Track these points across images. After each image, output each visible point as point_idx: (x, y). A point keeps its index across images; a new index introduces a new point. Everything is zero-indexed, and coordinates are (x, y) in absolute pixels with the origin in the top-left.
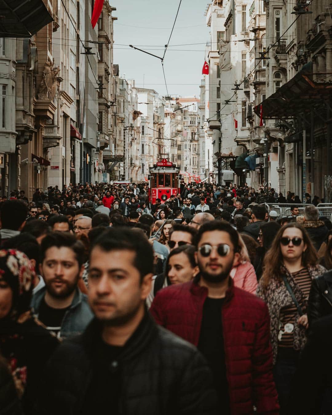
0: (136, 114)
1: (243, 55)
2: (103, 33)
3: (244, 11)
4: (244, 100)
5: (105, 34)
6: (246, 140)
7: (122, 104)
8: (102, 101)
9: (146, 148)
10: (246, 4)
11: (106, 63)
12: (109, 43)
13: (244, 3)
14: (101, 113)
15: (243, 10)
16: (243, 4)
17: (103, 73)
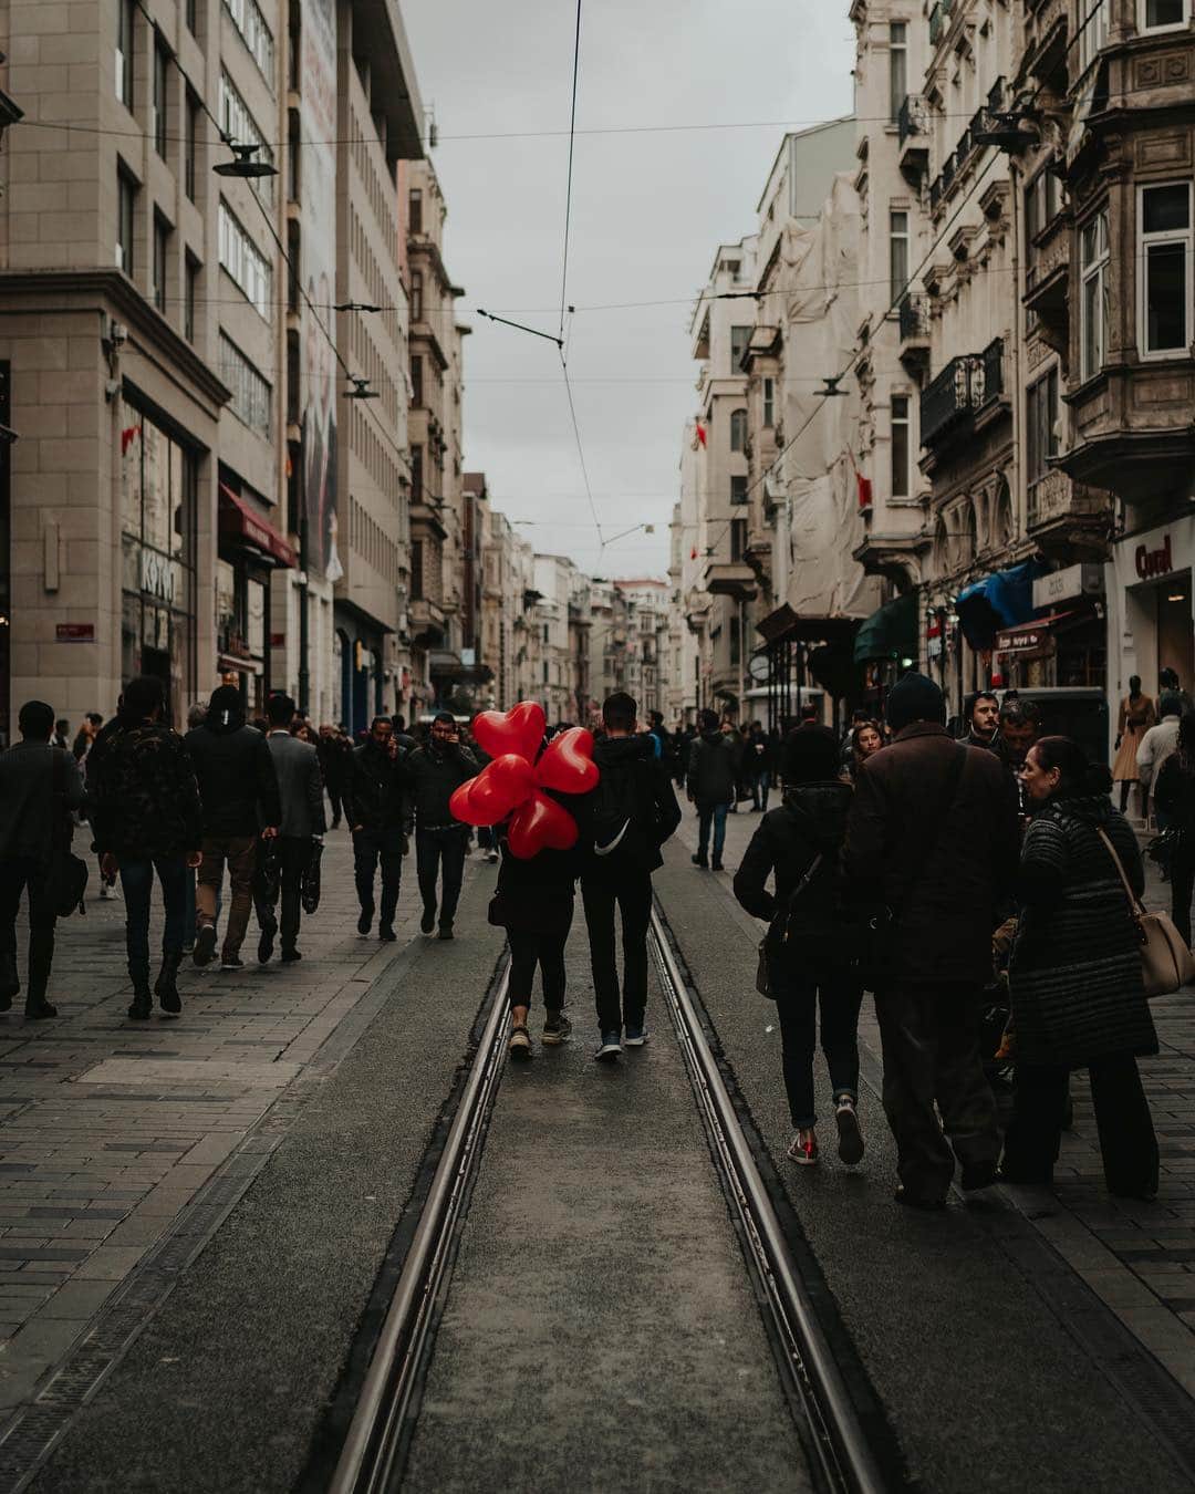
0: (531, 597)
1: (893, 216)
2: (422, 330)
3: (898, 46)
4: (900, 390)
5: (428, 333)
6: (909, 545)
7: (496, 565)
8: (420, 512)
9: (553, 670)
10: (905, 15)
11: (431, 413)
12: (444, 366)
13: (899, 11)
14: (417, 545)
15: (893, 40)
16: (895, 15)
17: (423, 438)
